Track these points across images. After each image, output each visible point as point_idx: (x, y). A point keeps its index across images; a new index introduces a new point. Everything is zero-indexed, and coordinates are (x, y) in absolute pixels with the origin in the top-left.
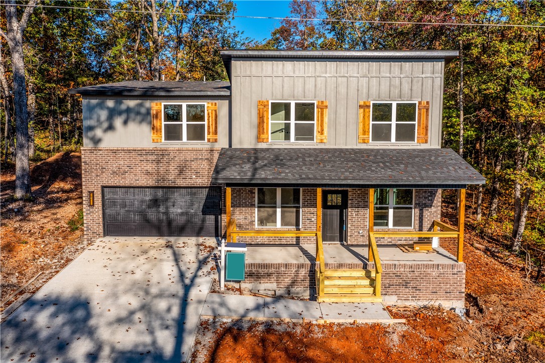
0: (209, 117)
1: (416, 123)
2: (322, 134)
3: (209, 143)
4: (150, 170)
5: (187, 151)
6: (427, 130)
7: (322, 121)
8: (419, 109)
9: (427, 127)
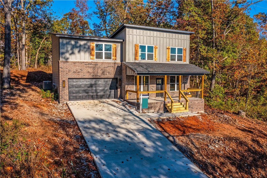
0: (113, 50)
1: (182, 55)
2: (156, 58)
3: (113, 60)
4: (90, 71)
5: (105, 63)
6: (185, 57)
7: (156, 53)
8: (183, 50)
9: (185, 56)
